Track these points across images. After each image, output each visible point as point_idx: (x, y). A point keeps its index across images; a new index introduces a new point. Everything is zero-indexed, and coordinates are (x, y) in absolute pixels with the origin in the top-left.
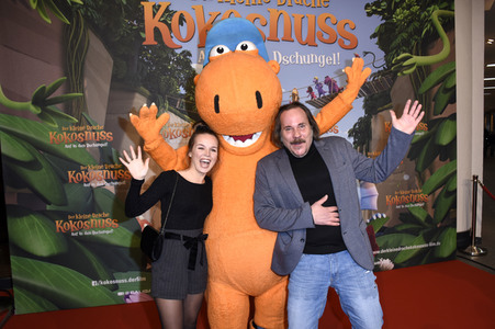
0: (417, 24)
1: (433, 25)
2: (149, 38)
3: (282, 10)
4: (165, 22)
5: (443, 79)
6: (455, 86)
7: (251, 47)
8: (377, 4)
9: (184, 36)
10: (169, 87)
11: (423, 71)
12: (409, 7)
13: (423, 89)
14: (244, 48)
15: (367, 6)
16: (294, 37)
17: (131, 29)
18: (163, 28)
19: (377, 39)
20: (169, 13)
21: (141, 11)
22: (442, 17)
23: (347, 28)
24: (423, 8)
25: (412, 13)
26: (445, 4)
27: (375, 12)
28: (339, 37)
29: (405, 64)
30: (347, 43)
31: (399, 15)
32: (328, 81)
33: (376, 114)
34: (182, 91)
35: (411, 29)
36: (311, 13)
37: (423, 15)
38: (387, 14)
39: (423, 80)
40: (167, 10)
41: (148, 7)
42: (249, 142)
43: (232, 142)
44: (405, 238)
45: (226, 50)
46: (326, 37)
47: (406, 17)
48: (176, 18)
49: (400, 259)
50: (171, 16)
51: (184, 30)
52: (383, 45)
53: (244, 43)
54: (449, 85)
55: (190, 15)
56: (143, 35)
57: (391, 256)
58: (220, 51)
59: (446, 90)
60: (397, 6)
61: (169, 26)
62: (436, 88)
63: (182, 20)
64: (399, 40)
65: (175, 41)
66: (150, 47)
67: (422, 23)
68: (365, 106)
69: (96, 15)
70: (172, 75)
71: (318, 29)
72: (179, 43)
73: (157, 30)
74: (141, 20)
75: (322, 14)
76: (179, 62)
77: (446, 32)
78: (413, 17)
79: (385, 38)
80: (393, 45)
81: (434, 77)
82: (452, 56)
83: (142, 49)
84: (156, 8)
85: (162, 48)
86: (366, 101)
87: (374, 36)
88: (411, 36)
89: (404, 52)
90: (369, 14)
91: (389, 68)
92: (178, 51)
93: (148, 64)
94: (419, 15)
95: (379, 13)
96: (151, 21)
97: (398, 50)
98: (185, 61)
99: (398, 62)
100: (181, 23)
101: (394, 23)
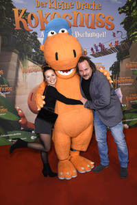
2: (17, 27)
3: (79, 11)
4: (24, 18)
7: (66, 31)
8: (124, 8)
9: (33, 25)
10: (28, 49)
14: (63, 31)
15: (119, 9)
16: (85, 25)
17: (9, 22)
18: (23, 21)
20: (26, 14)
21: (13, 13)
23: (110, 20)
27: (123, 12)
28: (106, 24)
29: (136, 36)
30: (109, 27)
31: (134, 13)
32: (101, 45)
33: (122, 60)
34: (34, 51)
38: (129, 12)
40: (25, 12)
41: (16, 11)
42: (69, 73)
43: (61, 73)
44: (134, 115)
45: (55, 33)
46: (100, 24)
48: (29, 16)
49: (131, 124)
51: (33, 22)
52: (127, 28)
53: (63, 29)
55: (36, 15)
56: (14, 25)
57: (128, 123)
58: (52, 33)
60: (133, 9)
61: (26, 20)
63: (32, 17)
64: (133, 26)
65: (29, 27)
66: (18, 30)
68: (117, 57)
70: (29, 43)
71: (96, 21)
72: (31, 28)
73: (21, 22)
74: (13, 17)
75: (98, 13)
76: (31, 37)
79: (127, 24)
80: (131, 27)
83: (14, 32)
84: (20, 11)
85: (24, 31)
86: (118, 54)
87: (122, 24)
89: (136, 31)
90: (120, 13)
91: (129, 39)
92: (31, 32)
93: (17, 39)
95: (125, 12)
96: (18, 18)
97: (133, 30)
98: (34, 37)
99: (133, 36)
100: (32, 19)
101: (131, 17)
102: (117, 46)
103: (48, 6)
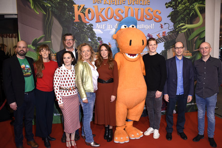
0: (188, 11)
1: (195, 11)
2: (76, 19)
3: (130, 6)
4: (82, 12)
5: (199, 34)
6: (205, 37)
8: (170, 3)
9: (90, 18)
10: (84, 38)
11: (190, 31)
12: (185, 4)
13: (190, 39)
14: (133, 27)
15: (166, 4)
17: (69, 16)
18: (82, 15)
19: (170, 18)
21: (73, 8)
22: (199, 8)
23: (157, 13)
24: (191, 4)
25: (186, 6)
26: (201, 2)
27: (169, 6)
28: (154, 17)
29: (182, 28)
30: (157, 20)
31: (180, 7)
32: (149, 35)
33: (169, 49)
34: (89, 40)
35: (185, 13)
36: (142, 7)
37: (191, 7)
38: (175, 7)
39: (190, 35)
40: (83, 8)
41: (76, 7)
46: (148, 17)
47: (183, 8)
48: (87, 10)
50: (85, 10)
51: (90, 16)
52: (173, 20)
53: (133, 25)
54: (202, 37)
55: (93, 9)
56: (74, 18)
58: (125, 27)
59: (200, 39)
60: (179, 3)
61: (84, 14)
62: (196, 38)
63: (89, 11)
64: (180, 18)
65: (87, 20)
66: (77, 22)
67: (190, 11)
68: (165, 46)
69: (56, 11)
70: (85, 34)
71: (145, 14)
72: (88, 21)
73: (79, 16)
74: (73, 12)
75: (147, 8)
76: (88, 28)
77: (201, 14)
78: (187, 8)
79: (174, 17)
80: (177, 20)
81: (195, 33)
82: (204, 24)
83: (74, 23)
84: (79, 7)
85: (81, 23)
86: (165, 44)
87: (169, 16)
88: (185, 16)
89: (182, 23)
90: (167, 7)
91: (175, 30)
92: (88, 24)
93: (76, 29)
94: (189, 7)
95: (171, 7)
96: (77, 12)
97: (179, 22)
98: (90, 28)
99: (179, 27)
100: (89, 13)
101: (178, 11)
102: (164, 37)
103: (103, 2)
